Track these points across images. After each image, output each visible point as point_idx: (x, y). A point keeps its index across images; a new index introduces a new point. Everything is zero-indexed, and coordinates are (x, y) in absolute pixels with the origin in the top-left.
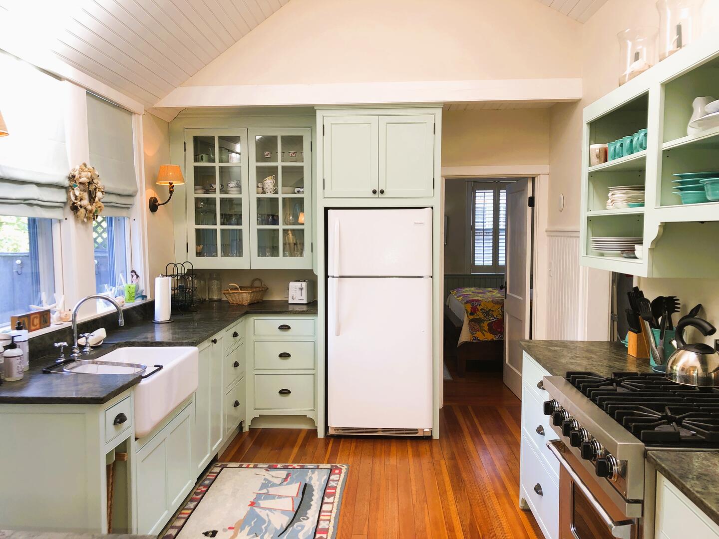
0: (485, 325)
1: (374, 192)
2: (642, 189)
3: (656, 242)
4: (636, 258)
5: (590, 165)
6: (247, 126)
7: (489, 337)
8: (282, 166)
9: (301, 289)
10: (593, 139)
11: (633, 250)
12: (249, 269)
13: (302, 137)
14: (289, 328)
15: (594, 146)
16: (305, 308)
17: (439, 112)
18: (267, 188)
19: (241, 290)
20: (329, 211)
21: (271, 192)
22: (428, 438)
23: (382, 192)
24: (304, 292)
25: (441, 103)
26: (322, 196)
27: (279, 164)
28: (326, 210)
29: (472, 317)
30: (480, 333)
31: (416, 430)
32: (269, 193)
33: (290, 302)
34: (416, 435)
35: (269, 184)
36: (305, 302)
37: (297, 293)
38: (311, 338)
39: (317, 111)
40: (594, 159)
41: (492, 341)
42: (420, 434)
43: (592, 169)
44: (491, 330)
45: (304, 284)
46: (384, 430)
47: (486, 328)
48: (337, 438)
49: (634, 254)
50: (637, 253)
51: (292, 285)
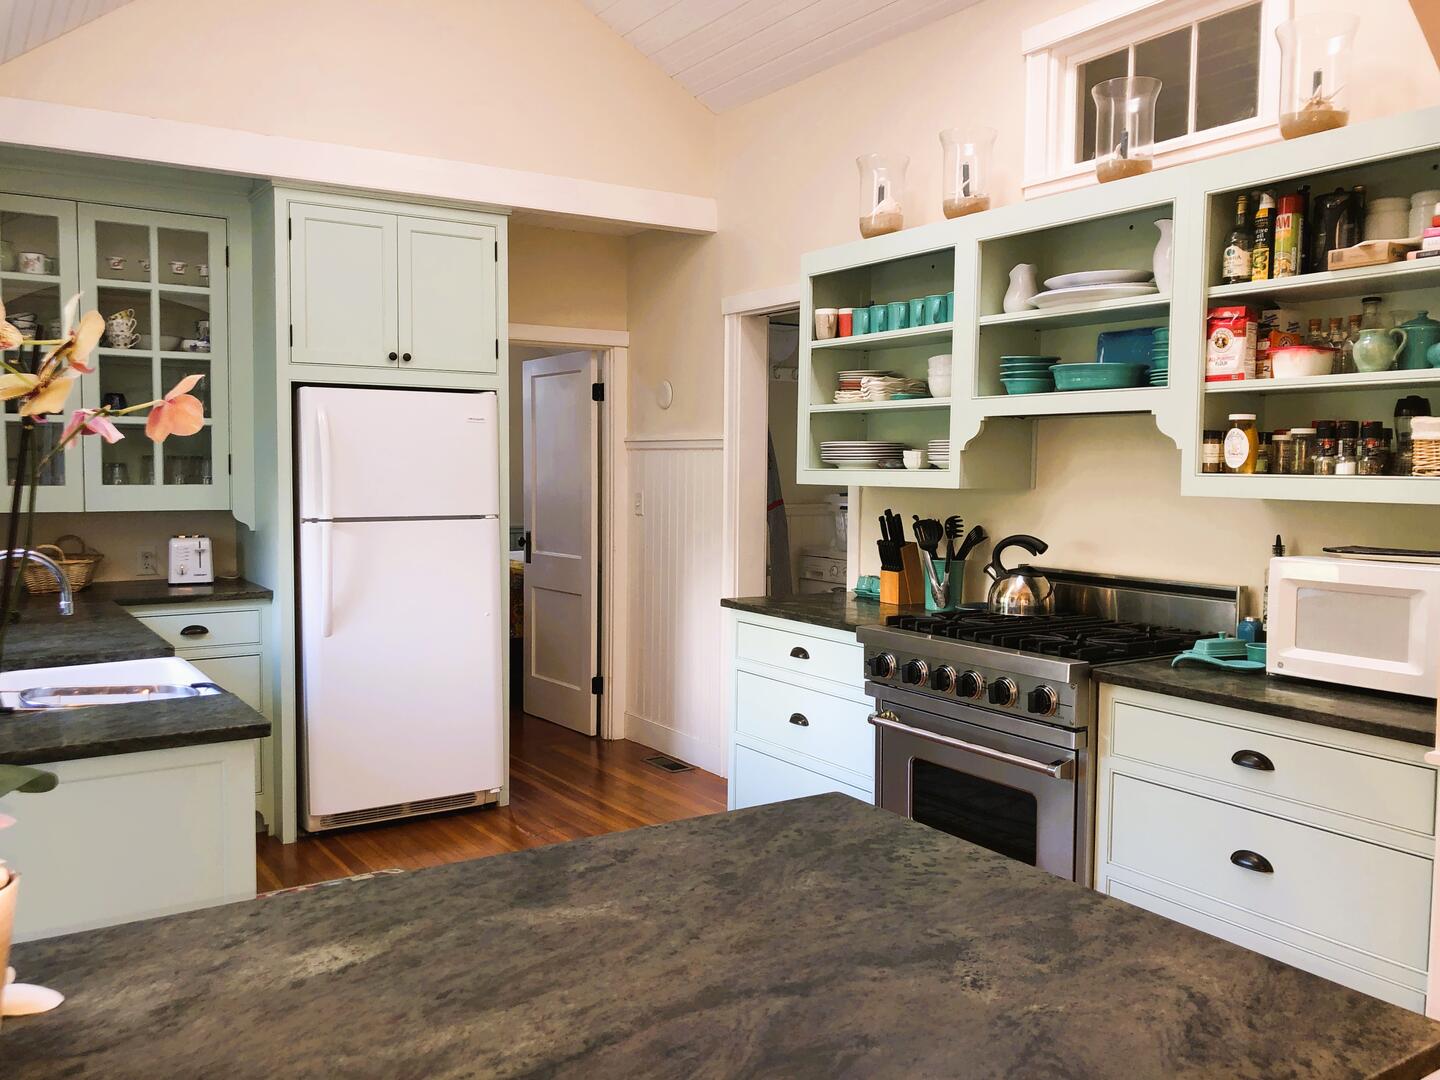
1: (393, 357)
4: (904, 467)
5: (815, 338)
6: (78, 197)
8: (160, 292)
9: (202, 552)
11: (901, 458)
12: (81, 510)
13: (205, 236)
14: (204, 631)
15: (822, 312)
16: (209, 591)
17: (502, 223)
18: (118, 336)
19: (67, 559)
20: (303, 390)
21: (126, 345)
22: (492, 807)
23: (407, 358)
24: (207, 558)
25: (506, 207)
26: (287, 360)
27: (155, 287)
28: (296, 386)
31: (471, 796)
32: (123, 346)
33: (173, 580)
34: (473, 805)
35: (124, 327)
36: (209, 579)
37: (190, 559)
38: (252, 650)
39: (275, 189)
40: (821, 330)
42: (479, 801)
45: (206, 543)
46: (415, 805)
48: (324, 836)
49: (902, 462)
50: (906, 462)
51: (178, 545)
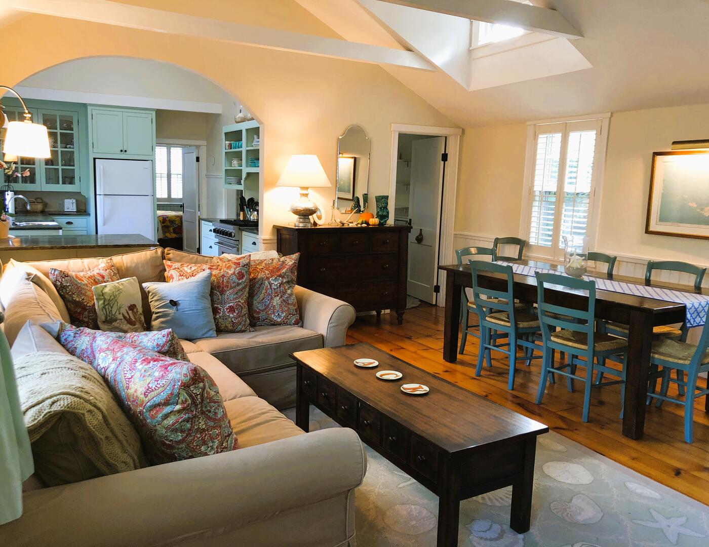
0: (171, 229)
1: (122, 151)
2: (241, 160)
3: (246, 179)
4: (241, 184)
5: (226, 149)
6: (37, 108)
7: (174, 236)
9: (73, 203)
10: (226, 140)
11: (239, 181)
12: (41, 191)
13: (72, 117)
14: (72, 223)
15: (226, 142)
16: (75, 213)
17: (154, 113)
19: (37, 204)
21: (52, 147)
23: (126, 151)
24: (75, 205)
25: (154, 109)
26: (92, 152)
27: (59, 131)
28: (95, 159)
29: (163, 225)
30: (168, 234)
33: (66, 210)
35: (51, 142)
36: (75, 210)
37: (70, 205)
38: (85, 229)
39: (88, 107)
40: (227, 148)
41: (176, 238)
43: (227, 151)
44: (175, 232)
45: (74, 201)
47: (172, 231)
50: (241, 182)
51: (66, 201)
